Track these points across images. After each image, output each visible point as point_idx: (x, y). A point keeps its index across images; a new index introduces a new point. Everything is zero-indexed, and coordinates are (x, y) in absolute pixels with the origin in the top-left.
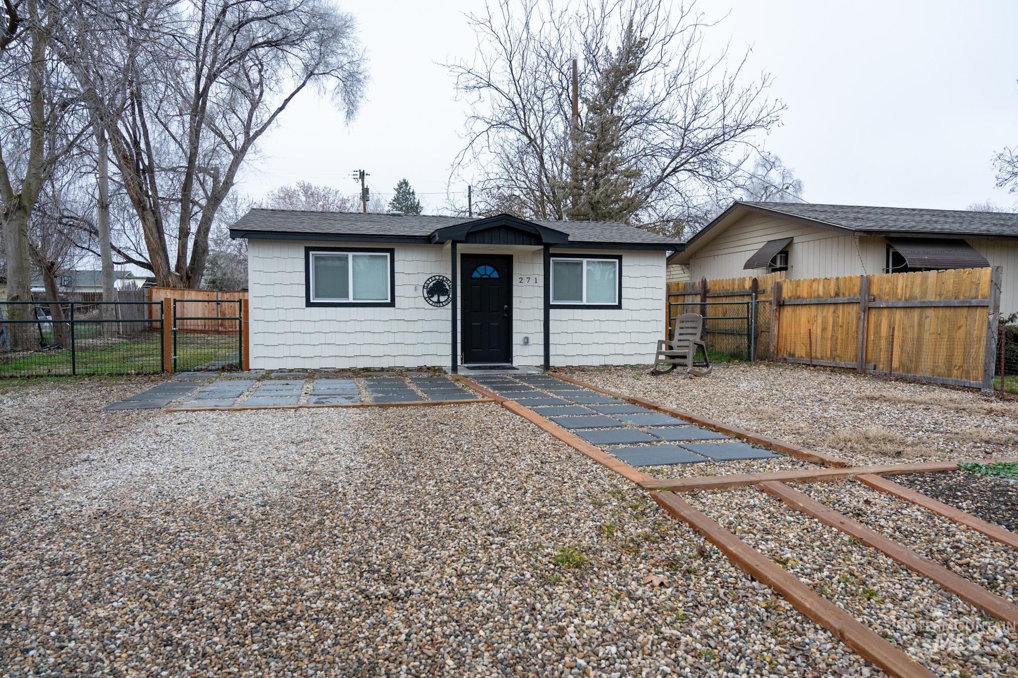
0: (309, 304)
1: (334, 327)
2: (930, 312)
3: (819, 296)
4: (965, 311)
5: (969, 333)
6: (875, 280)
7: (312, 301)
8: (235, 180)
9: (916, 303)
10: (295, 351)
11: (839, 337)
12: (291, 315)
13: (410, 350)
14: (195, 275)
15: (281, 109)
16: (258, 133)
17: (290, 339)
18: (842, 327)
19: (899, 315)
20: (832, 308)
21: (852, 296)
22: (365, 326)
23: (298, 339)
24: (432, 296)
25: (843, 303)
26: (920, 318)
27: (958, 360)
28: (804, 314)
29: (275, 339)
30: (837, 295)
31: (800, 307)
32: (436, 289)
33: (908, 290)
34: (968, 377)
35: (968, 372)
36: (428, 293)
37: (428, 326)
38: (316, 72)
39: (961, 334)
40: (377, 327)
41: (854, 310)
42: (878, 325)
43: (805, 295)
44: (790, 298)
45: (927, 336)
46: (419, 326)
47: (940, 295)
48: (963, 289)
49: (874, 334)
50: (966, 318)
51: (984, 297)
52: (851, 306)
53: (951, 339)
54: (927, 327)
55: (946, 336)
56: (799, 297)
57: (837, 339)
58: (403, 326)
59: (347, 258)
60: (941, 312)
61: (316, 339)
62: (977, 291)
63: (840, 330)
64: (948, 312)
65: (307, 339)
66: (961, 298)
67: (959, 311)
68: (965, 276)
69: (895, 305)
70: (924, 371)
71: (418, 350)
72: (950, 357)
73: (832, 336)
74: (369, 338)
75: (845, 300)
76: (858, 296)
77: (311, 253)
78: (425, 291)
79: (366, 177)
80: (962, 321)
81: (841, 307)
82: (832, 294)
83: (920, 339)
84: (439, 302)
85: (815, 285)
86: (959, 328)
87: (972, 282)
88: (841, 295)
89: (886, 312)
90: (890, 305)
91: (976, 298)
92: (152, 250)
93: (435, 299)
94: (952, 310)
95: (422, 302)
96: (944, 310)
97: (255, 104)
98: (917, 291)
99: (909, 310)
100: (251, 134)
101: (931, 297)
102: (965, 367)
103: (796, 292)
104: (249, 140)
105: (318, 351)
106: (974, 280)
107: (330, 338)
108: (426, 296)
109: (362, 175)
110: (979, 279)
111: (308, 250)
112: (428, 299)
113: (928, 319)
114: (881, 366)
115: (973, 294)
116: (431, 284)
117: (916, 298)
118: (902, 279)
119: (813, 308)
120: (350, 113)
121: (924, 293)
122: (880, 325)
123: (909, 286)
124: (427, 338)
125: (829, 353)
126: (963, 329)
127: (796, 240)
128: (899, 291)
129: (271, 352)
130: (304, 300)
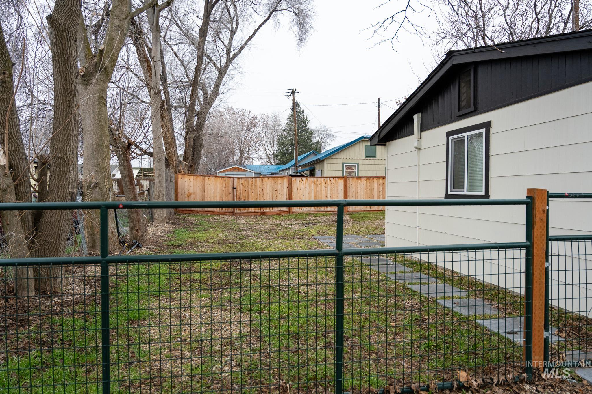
8: (220, 91)
14: (195, 164)
15: (251, 37)
16: (236, 55)
38: (278, 8)
79: (296, 94)
92: (168, 143)
97: (233, 33)
100: (231, 55)
104: (230, 60)
109: (293, 92)
120: (301, 41)
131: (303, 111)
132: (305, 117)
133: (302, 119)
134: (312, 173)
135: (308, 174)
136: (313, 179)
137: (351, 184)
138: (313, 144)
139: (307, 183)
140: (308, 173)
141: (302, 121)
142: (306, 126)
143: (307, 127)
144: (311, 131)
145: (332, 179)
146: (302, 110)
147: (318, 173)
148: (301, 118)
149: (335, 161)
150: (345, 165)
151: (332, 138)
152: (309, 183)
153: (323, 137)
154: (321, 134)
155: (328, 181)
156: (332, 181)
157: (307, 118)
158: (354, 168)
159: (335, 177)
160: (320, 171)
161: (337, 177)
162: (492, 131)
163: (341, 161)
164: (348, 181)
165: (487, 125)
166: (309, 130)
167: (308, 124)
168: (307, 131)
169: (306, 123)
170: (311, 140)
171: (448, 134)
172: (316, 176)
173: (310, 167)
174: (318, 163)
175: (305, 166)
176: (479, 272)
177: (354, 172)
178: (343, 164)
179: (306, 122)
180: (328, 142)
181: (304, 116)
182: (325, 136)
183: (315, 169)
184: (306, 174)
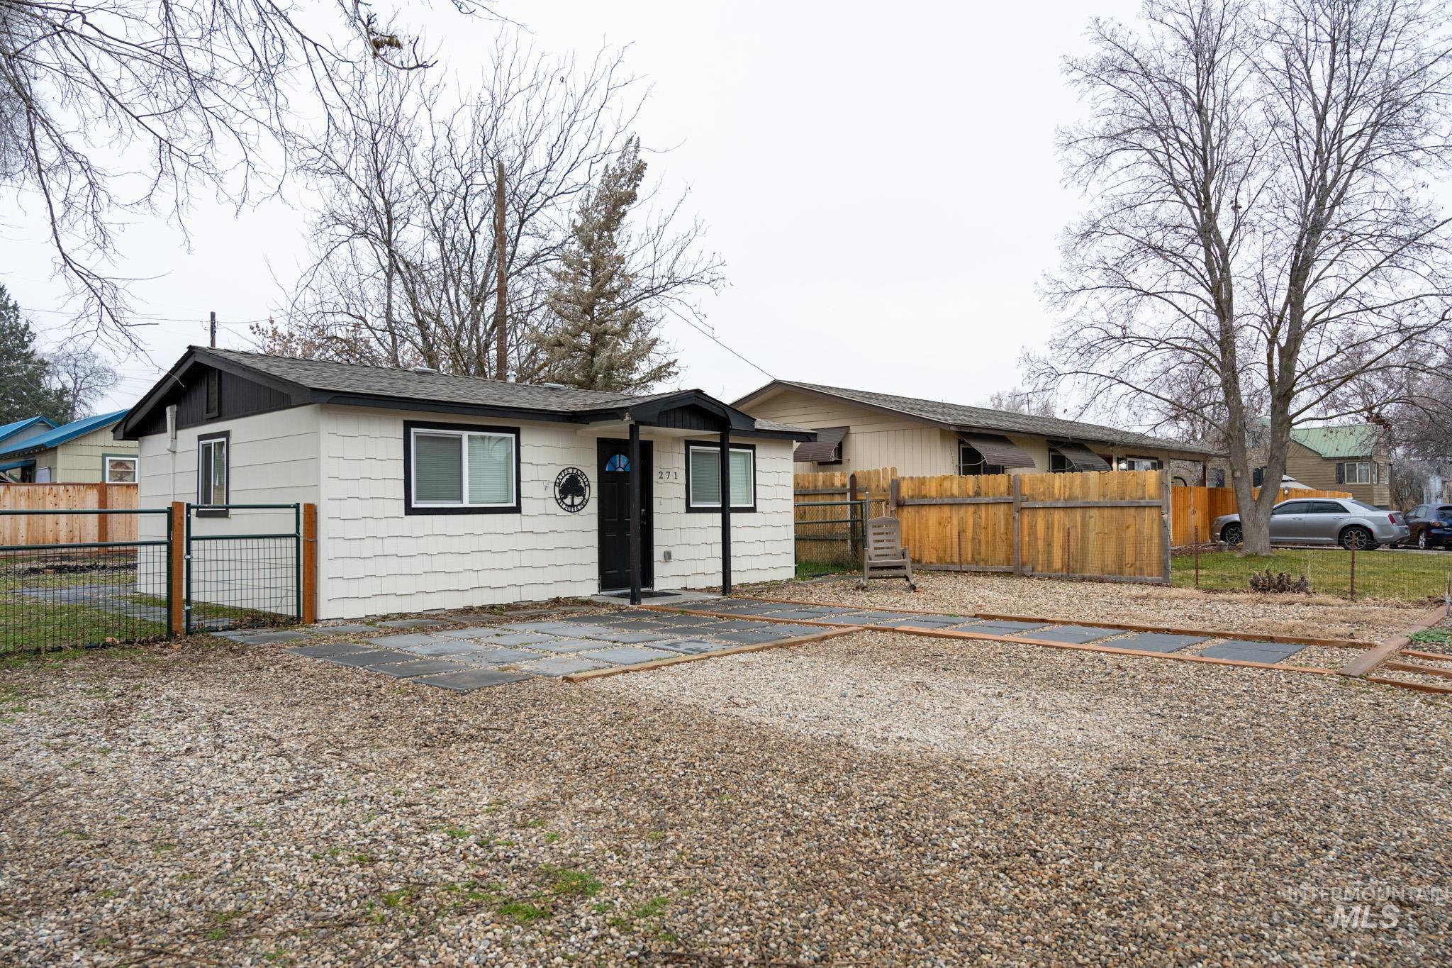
0: (409, 511)
1: (444, 544)
2: (1093, 512)
3: (952, 496)
4: (1132, 511)
5: (1139, 532)
6: (1027, 480)
7: (414, 505)
9: (1079, 503)
10: (389, 585)
11: (983, 538)
12: (382, 529)
13: (540, 576)
17: (381, 567)
18: (986, 528)
19: (1057, 515)
20: (971, 509)
21: (998, 496)
22: (485, 543)
23: (393, 565)
24: (565, 498)
25: (987, 504)
26: (1083, 518)
27: (1129, 558)
28: (932, 516)
29: (360, 568)
30: (977, 494)
31: (927, 508)
32: (570, 487)
33: (1067, 490)
34: (1141, 574)
35: (1141, 569)
36: (560, 492)
37: (560, 540)
39: (1131, 532)
40: (498, 543)
41: (1001, 511)
42: (1033, 527)
43: (933, 494)
44: (912, 497)
45: (1092, 536)
46: (550, 542)
47: (1104, 496)
48: (1129, 489)
49: (1029, 535)
50: (1134, 517)
51: (1151, 498)
52: (997, 506)
53: (1120, 541)
54: (1091, 525)
55: (1114, 536)
56: (924, 497)
57: (980, 541)
58: (531, 541)
59: (460, 440)
60: (1106, 512)
61: (419, 565)
62: (1144, 492)
63: (983, 531)
64: (1114, 512)
65: (406, 565)
66: (1128, 498)
67: (1126, 511)
68: (1130, 477)
69: (1054, 505)
70: (1093, 568)
71: (548, 576)
72: (1120, 557)
73: (973, 539)
74: (490, 561)
75: (990, 499)
76: (1005, 496)
77: (413, 430)
78: (557, 489)
80: (1130, 520)
81: (983, 508)
82: (971, 493)
83: (1084, 538)
84: (573, 505)
85: (947, 484)
86: (1128, 527)
87: (1137, 484)
88: (983, 494)
89: (1041, 512)
90: (1048, 505)
91: (1143, 498)
93: (568, 501)
94: (1119, 510)
95: (553, 507)
96: (1110, 510)
98: (1077, 491)
99: (1069, 510)
101: (1094, 497)
102: (1138, 564)
103: (920, 490)
105: (420, 583)
106: (1139, 481)
107: (439, 563)
108: (558, 497)
110: (1145, 481)
111: (408, 425)
112: (560, 501)
113: (1093, 520)
114: (1040, 568)
115: (1140, 494)
116: (564, 480)
117: (1076, 498)
118: (1059, 479)
119: (946, 510)
121: (1086, 493)
122: (1035, 525)
123: (1068, 485)
124: (559, 557)
125: (970, 556)
126: (1132, 528)
127: (852, 430)
128: (1056, 491)
129: (353, 589)
130: (402, 503)
131: (15, 308)
132: (22, 322)
133: (11, 328)
134: (28, 476)
135: (18, 477)
136: (24, 489)
137: (115, 498)
138: (48, 393)
139: (8, 496)
140: (17, 473)
141: (12, 333)
142: (25, 346)
143: (30, 349)
144: (42, 362)
145: (70, 488)
146: (11, 304)
147: (42, 475)
148: (7, 324)
149: (85, 450)
150: (108, 459)
151: (109, 381)
152: (15, 497)
153: (82, 374)
154: (75, 366)
155: (61, 492)
156: (71, 493)
157: (27, 327)
158: (131, 466)
159: (79, 484)
160: (47, 471)
161: (83, 485)
162: (232, 441)
163: (100, 452)
164: (109, 491)
165: (226, 434)
166: (35, 359)
167: (30, 341)
168: (28, 358)
169: (26, 339)
170: (39, 384)
171: (201, 438)
172: (37, 481)
173: (22, 460)
174: (40, 453)
175: (11, 458)
176: (220, 599)
177: (132, 475)
178: (104, 456)
179: (23, 336)
180: (98, 388)
181: (19, 321)
182: (88, 371)
183: (34, 465)
184: (11, 476)
